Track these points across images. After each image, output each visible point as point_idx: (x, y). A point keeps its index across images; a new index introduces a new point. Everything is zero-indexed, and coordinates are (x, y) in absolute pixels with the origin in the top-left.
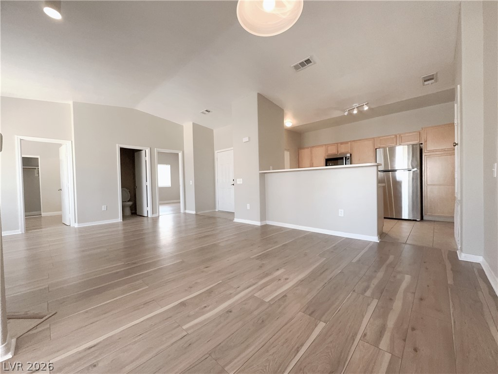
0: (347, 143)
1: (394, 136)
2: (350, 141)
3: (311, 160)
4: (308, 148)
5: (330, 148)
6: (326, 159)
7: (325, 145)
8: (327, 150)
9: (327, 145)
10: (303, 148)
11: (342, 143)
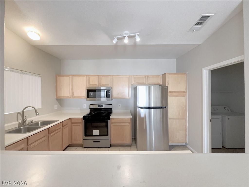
0: (107, 76)
1: (144, 76)
2: (110, 75)
3: (72, 89)
4: (68, 76)
5: (91, 79)
6: (88, 90)
7: (87, 75)
8: (88, 81)
9: (89, 75)
10: (63, 76)
11: (103, 76)
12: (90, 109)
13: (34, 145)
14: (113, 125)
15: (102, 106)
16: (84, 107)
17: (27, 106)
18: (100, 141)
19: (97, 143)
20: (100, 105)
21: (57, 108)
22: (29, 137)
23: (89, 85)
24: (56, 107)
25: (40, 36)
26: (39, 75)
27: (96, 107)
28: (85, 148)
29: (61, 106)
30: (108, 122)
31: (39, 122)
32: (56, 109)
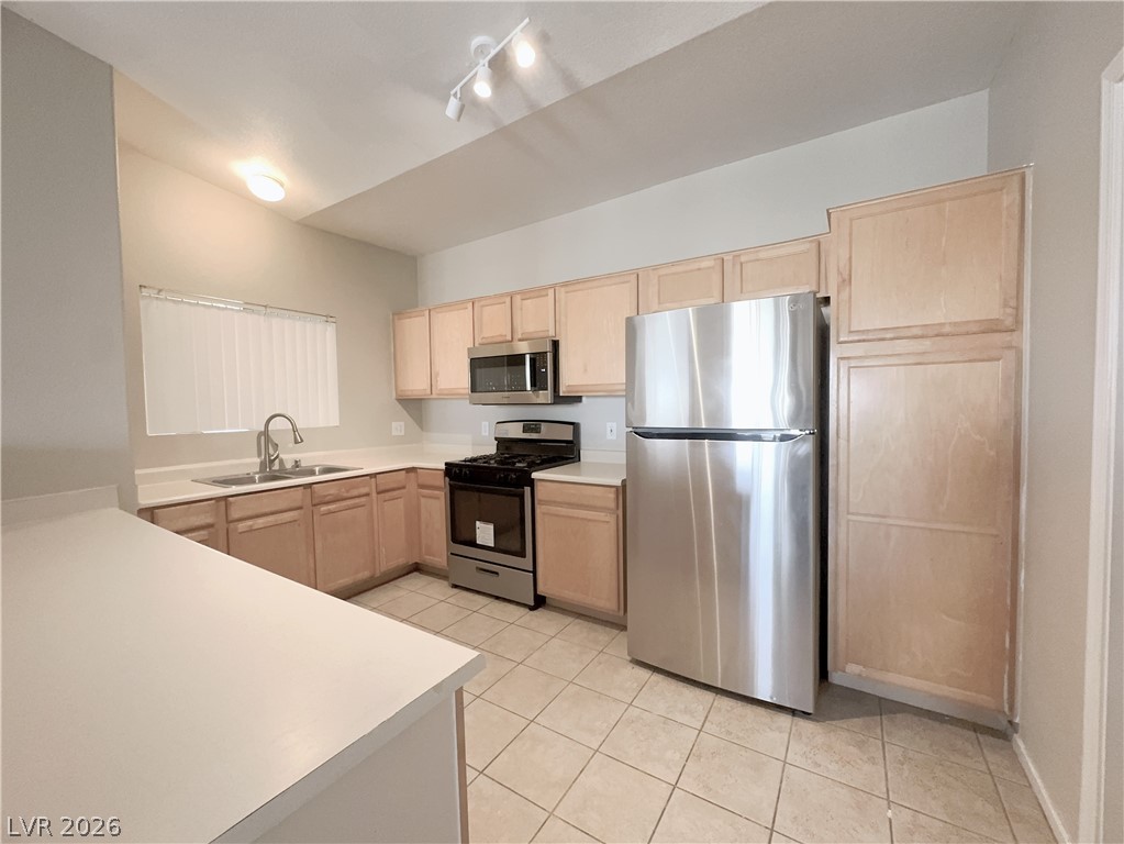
0: (542, 291)
2: (553, 287)
3: (433, 363)
4: (420, 312)
5: (488, 313)
6: (471, 361)
7: (473, 301)
8: (478, 322)
9: (480, 299)
10: (409, 314)
11: (525, 294)
12: (496, 439)
13: (251, 526)
14: (544, 514)
15: (537, 430)
16: (484, 434)
17: (277, 412)
18: (497, 573)
19: (487, 575)
20: (532, 425)
21: (403, 433)
22: (230, 499)
23: (480, 341)
24: (398, 428)
25: (282, 185)
26: (328, 317)
27: (516, 432)
28: (455, 586)
29: (422, 428)
30: (522, 497)
31: (317, 469)
32: (399, 434)
